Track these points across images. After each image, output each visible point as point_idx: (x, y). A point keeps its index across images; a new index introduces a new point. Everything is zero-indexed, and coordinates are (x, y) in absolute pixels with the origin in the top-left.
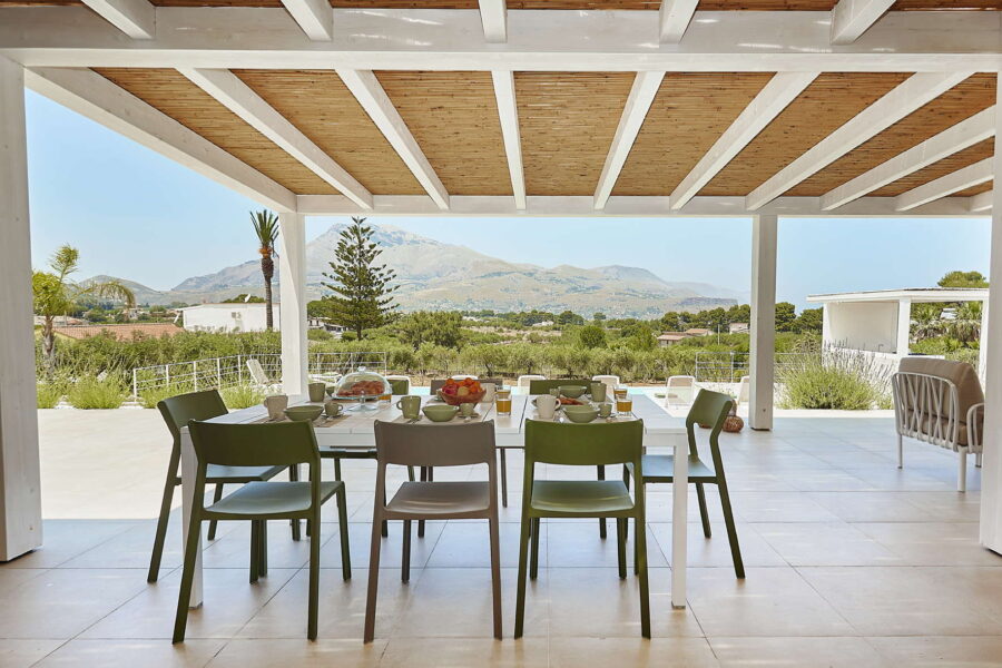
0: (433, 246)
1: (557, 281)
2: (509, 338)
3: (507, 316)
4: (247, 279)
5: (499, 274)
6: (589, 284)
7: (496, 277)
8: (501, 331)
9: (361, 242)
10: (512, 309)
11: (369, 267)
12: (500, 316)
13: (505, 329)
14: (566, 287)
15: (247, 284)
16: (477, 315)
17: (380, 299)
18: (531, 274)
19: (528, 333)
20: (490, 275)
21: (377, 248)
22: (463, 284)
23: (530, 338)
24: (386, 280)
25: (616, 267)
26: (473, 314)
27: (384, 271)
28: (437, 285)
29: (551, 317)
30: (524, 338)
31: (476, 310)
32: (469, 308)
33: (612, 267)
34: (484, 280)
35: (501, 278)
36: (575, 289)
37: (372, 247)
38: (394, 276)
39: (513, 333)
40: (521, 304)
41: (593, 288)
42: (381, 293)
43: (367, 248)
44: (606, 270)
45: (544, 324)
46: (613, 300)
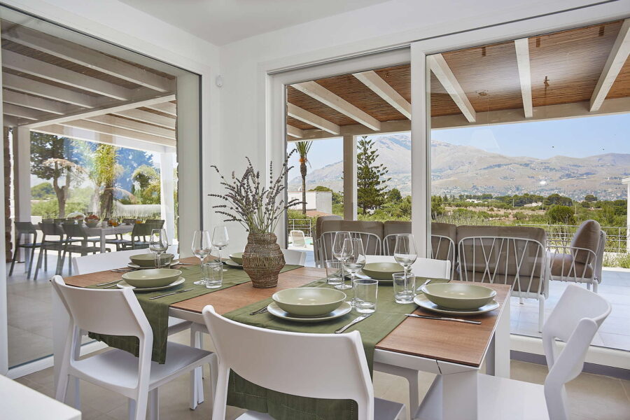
0: (447, 148)
1: (551, 170)
2: (497, 216)
3: (502, 199)
4: (326, 177)
5: (499, 166)
6: (582, 170)
7: (497, 168)
8: (492, 210)
9: (365, 150)
10: (509, 193)
11: (370, 167)
12: (496, 198)
13: (495, 209)
14: (559, 174)
15: (326, 179)
16: (478, 198)
17: (378, 187)
18: (527, 165)
19: (515, 212)
20: (491, 167)
21: (375, 154)
22: (469, 174)
23: (515, 216)
24: (382, 174)
25: (613, 155)
26: (475, 197)
27: (381, 169)
28: (449, 176)
29: (540, 199)
30: (510, 216)
31: (480, 194)
32: (474, 193)
33: (607, 155)
34: (486, 171)
35: (502, 168)
36: (569, 176)
37: (373, 153)
38: (387, 172)
39: (502, 212)
40: (518, 189)
41: (587, 174)
42: (379, 183)
43: (369, 153)
44: (601, 158)
45: (534, 205)
46: (607, 183)
